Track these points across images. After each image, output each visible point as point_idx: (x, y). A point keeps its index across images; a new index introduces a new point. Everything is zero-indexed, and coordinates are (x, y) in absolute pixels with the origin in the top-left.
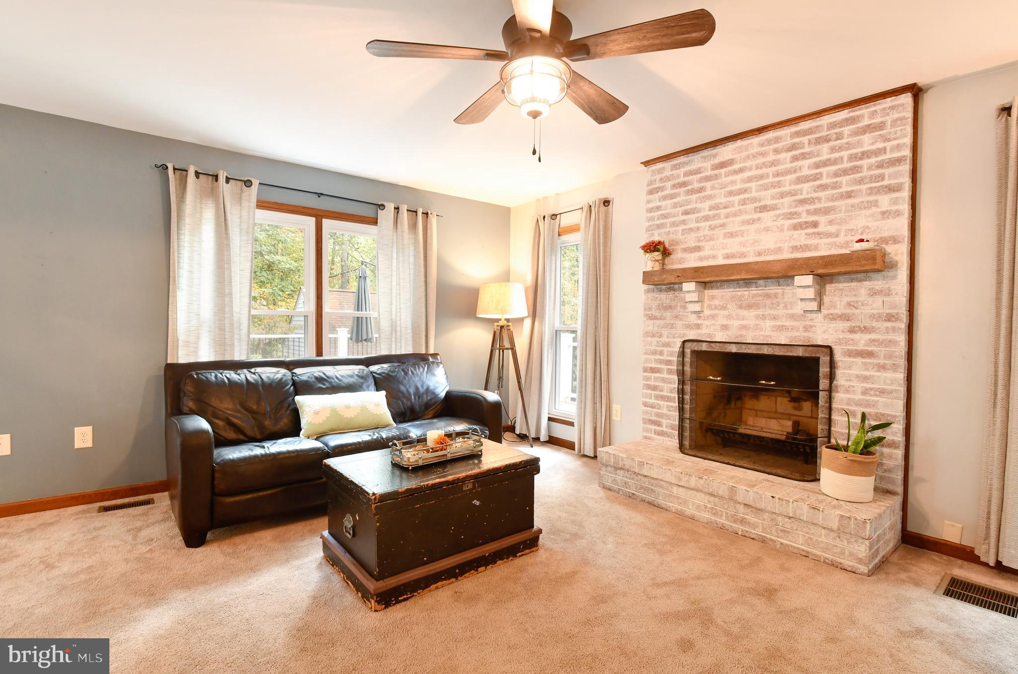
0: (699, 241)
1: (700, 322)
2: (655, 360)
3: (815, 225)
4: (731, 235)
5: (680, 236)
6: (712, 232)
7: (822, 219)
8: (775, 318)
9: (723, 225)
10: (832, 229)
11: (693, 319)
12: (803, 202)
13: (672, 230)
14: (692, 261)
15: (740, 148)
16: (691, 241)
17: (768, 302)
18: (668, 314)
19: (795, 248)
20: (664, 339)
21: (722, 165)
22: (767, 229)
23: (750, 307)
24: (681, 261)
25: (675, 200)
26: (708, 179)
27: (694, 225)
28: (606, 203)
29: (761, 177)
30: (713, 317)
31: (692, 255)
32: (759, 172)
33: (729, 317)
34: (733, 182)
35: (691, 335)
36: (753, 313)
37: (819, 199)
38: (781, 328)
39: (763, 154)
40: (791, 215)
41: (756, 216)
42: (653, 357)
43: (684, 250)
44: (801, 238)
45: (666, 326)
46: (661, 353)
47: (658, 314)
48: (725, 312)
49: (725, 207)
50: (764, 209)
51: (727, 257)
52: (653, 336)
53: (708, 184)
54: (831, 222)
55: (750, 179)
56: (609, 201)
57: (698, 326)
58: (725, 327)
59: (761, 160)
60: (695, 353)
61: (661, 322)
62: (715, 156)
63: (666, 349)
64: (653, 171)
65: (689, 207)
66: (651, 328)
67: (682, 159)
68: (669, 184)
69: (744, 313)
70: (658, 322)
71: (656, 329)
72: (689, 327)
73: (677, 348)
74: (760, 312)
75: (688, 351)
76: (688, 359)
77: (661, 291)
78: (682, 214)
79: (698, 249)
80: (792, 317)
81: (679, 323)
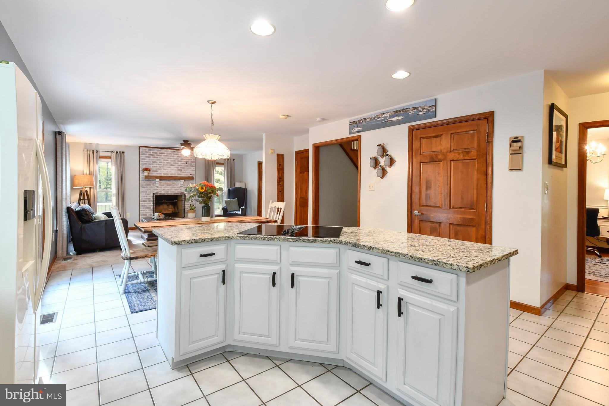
0: (157, 169)
1: (158, 188)
2: (145, 198)
3: (181, 170)
4: (165, 169)
5: (151, 167)
6: (160, 168)
7: (183, 169)
8: (174, 188)
9: (163, 167)
10: (184, 171)
11: (156, 188)
12: (179, 165)
13: (149, 165)
14: (155, 174)
15: (166, 151)
16: (155, 169)
17: (173, 184)
18: (148, 186)
19: (178, 174)
20: (148, 193)
21: (162, 153)
22: (173, 170)
23: (169, 185)
24: (152, 174)
25: (150, 158)
26: (158, 155)
27: (155, 165)
29: (171, 158)
30: (161, 187)
31: (155, 172)
32: (171, 157)
33: (165, 187)
34: (165, 158)
35: (155, 192)
36: (170, 187)
37: (182, 166)
38: (176, 190)
39: (171, 154)
40: (177, 168)
41: (170, 166)
42: (144, 198)
43: (153, 171)
44: (179, 172)
45: (148, 189)
46: (147, 197)
47: (145, 186)
48: (164, 186)
49: (163, 163)
50: (172, 165)
51: (164, 174)
52: (144, 192)
53: (159, 157)
54: (184, 170)
55: (169, 158)
56: (124, 152)
57: (157, 190)
58: (164, 190)
59: (171, 155)
60: (156, 196)
61: (147, 189)
62: (160, 151)
63: (148, 196)
64: (143, 149)
65: (154, 161)
66: (143, 190)
67: (151, 149)
68: (148, 154)
69: (168, 186)
70: (145, 189)
72: (155, 190)
73: (152, 195)
74: (171, 186)
75: (154, 196)
76: (154, 198)
77: (146, 180)
78: (152, 162)
79: (157, 171)
80: (178, 187)
81: (152, 189)
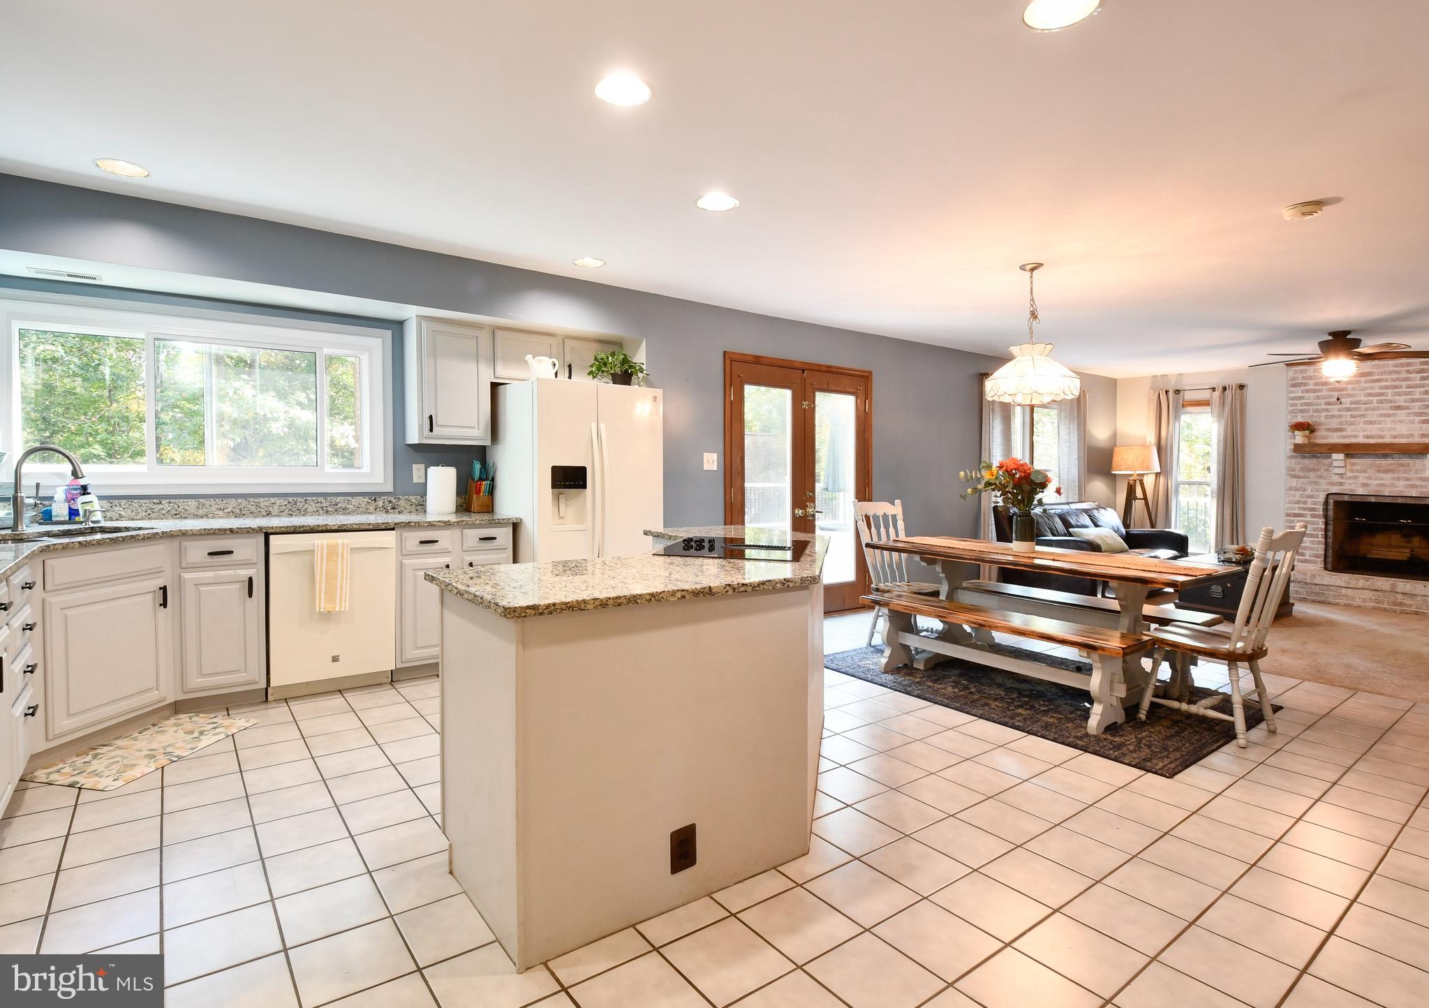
0: (1342, 424)
1: (1343, 481)
2: (1298, 508)
4: (1371, 422)
5: (1323, 419)
8: (1408, 480)
9: (1363, 416)
11: (1336, 479)
13: (1316, 414)
14: (1335, 439)
15: (1377, 365)
16: (1334, 423)
18: (1312, 475)
19: (1423, 435)
20: (1308, 492)
21: (1362, 375)
23: (1385, 472)
24: (1324, 437)
25: (1319, 394)
27: (1336, 413)
28: (1242, 387)
29: (1396, 387)
30: (1355, 478)
31: (1335, 434)
32: (1394, 383)
33: (1369, 478)
34: (1372, 388)
35: (1335, 490)
39: (1397, 372)
40: (1420, 414)
41: (1391, 412)
42: (1296, 506)
43: (1328, 430)
45: (1310, 483)
46: (1305, 503)
47: (1301, 474)
48: (1366, 475)
49: (1364, 404)
50: (1396, 408)
51: (1365, 437)
52: (1297, 490)
53: (1349, 386)
55: (1386, 387)
56: (1244, 386)
57: (1341, 484)
58: (1363, 485)
59: (1395, 377)
60: (1336, 503)
61: (1305, 480)
63: (1309, 500)
64: (1295, 370)
65: (1331, 400)
66: (1295, 484)
68: (1312, 380)
69: (1382, 475)
70: (1301, 480)
71: (1300, 485)
72: (1333, 484)
73: (1322, 499)
75: (1331, 501)
76: (1331, 507)
77: (1304, 457)
78: (1325, 404)
79: (1341, 430)
80: (1422, 479)
81: (1322, 481)
